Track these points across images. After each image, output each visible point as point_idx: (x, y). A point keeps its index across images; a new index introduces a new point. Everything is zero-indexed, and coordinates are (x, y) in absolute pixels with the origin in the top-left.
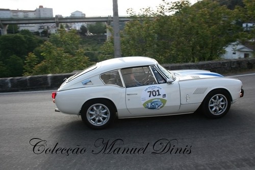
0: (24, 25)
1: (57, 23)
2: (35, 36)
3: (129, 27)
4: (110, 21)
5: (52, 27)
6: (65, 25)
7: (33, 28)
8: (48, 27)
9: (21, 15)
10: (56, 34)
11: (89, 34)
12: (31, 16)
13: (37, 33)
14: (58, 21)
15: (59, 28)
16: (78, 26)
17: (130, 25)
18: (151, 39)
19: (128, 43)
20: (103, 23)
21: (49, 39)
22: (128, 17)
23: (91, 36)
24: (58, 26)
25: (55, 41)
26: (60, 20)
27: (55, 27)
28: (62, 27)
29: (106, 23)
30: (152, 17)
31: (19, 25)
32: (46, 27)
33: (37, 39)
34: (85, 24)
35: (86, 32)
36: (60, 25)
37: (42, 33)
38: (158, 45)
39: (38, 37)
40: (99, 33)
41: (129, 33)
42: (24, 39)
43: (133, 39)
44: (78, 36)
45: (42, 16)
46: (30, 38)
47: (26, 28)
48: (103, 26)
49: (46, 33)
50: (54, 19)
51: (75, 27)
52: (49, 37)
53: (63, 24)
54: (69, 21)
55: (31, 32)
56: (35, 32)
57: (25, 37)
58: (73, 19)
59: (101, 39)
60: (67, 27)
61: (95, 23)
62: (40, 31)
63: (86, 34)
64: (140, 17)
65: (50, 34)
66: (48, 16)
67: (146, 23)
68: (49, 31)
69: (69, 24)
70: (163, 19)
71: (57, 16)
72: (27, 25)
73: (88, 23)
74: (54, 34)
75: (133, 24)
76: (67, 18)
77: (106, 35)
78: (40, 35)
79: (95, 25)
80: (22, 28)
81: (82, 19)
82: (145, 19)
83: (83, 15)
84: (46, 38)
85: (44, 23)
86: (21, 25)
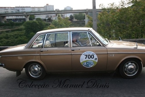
0: (38, 15)
1: (56, 14)
2: (44, 22)
3: (101, 15)
4: (87, 12)
5: (53, 16)
6: (61, 15)
7: (43, 17)
8: (51, 16)
9: (36, 10)
10: (56, 20)
11: (75, 20)
12: (42, 10)
13: (45, 20)
14: (57, 12)
15: (57, 17)
16: (68, 15)
17: (101, 14)
18: (115, 23)
19: (100, 25)
20: (83, 13)
21: (51, 23)
22: (100, 10)
23: (76, 21)
24: (57, 16)
25: (55, 24)
26: (58, 12)
27: (55, 16)
28: (59, 16)
29: (85, 13)
30: (115, 9)
31: (35, 15)
32: (50, 16)
33: (45, 23)
34: (72, 14)
35: (73, 19)
36: (58, 15)
37: (48, 20)
38: (119, 27)
39: (45, 22)
40: (81, 19)
41: (101, 19)
42: (38, 23)
43: (103, 23)
44: (70, 21)
45: (48, 10)
46: (41, 23)
47: (39, 17)
48: (83, 15)
49: (50, 20)
50: (54, 11)
51: (66, 16)
52: (51, 22)
53: (59, 14)
54: (63, 12)
55: (41, 19)
56: (44, 19)
57: (38, 22)
58: (66, 11)
59: (82, 23)
60: (62, 16)
61: (78, 13)
62: (47, 18)
63: (73, 20)
64: (108, 9)
65: (52, 20)
66: (51, 10)
67: (112, 13)
68: (51, 18)
69: (63, 14)
70: (123, 10)
71: (56, 10)
72: (40, 15)
73: (74, 13)
74: (54, 20)
75: (103, 14)
76: (62, 11)
77: (85, 21)
78: (47, 21)
79: (78, 15)
80: (37, 17)
81: (71, 11)
82: (111, 10)
83: (72, 9)
84: (50, 23)
85: (49, 14)
86: (36, 15)
